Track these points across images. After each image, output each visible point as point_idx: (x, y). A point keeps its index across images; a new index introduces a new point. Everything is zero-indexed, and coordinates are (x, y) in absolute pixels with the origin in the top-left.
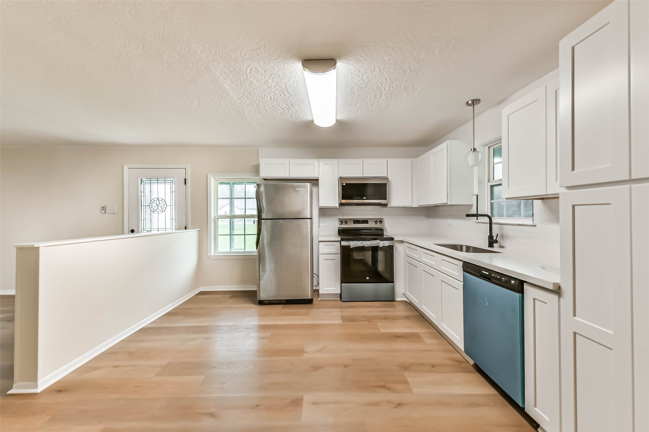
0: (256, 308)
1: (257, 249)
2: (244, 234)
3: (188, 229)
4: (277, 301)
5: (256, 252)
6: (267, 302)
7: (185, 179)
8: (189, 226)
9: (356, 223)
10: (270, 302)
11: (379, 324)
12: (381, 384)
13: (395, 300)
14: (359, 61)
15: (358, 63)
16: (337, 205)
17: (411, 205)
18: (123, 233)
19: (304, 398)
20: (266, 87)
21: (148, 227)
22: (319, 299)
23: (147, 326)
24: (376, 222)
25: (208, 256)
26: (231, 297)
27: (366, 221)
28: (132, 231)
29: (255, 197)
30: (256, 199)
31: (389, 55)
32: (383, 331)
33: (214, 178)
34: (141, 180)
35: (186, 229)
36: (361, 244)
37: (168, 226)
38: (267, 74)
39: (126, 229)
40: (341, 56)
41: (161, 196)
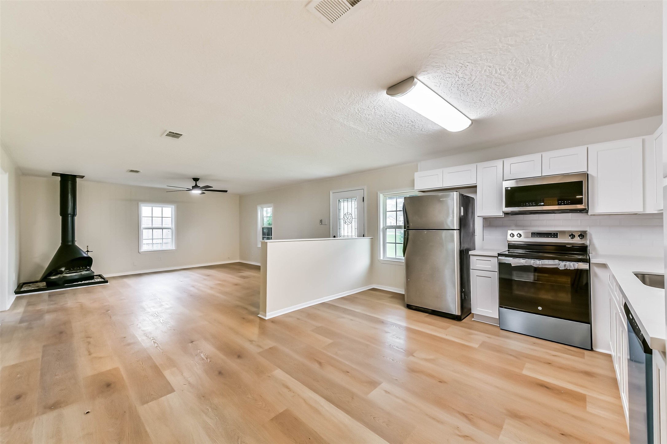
0: (404, 311)
1: (404, 257)
2: (395, 242)
3: (365, 237)
4: (423, 309)
5: (404, 260)
6: (414, 308)
7: (363, 197)
8: (366, 235)
9: (536, 236)
10: (417, 308)
11: (528, 365)
12: (465, 412)
13: (594, 349)
14: (438, 67)
15: (440, 69)
16: (501, 214)
17: (642, 210)
18: (330, 237)
19: (382, 384)
20: (379, 117)
21: (343, 234)
22: (473, 319)
23: (327, 302)
24: (573, 236)
25: (378, 260)
26: (392, 297)
27: (554, 235)
28: (334, 237)
29: (402, 210)
30: (402, 211)
31: (466, 48)
32: (525, 372)
33: (383, 195)
34: (339, 200)
35: (364, 236)
36: (526, 263)
37: (353, 234)
38: (371, 108)
39: (331, 235)
40: (417, 72)
41: (350, 211)
